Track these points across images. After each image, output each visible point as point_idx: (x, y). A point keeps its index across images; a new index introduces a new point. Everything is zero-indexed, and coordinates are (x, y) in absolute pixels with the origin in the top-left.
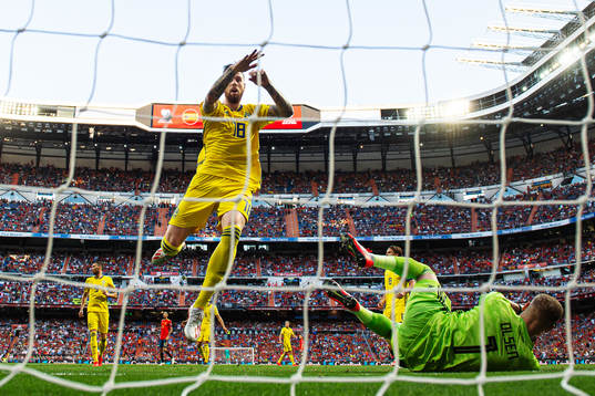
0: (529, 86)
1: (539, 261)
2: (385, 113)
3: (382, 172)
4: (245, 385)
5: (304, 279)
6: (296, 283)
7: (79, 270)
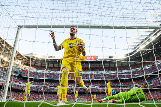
0: (135, 52)
1: (137, 83)
2: (110, 57)
3: (109, 68)
4: (85, 105)
5: (95, 86)
6: (94, 87)
7: (56, 85)
